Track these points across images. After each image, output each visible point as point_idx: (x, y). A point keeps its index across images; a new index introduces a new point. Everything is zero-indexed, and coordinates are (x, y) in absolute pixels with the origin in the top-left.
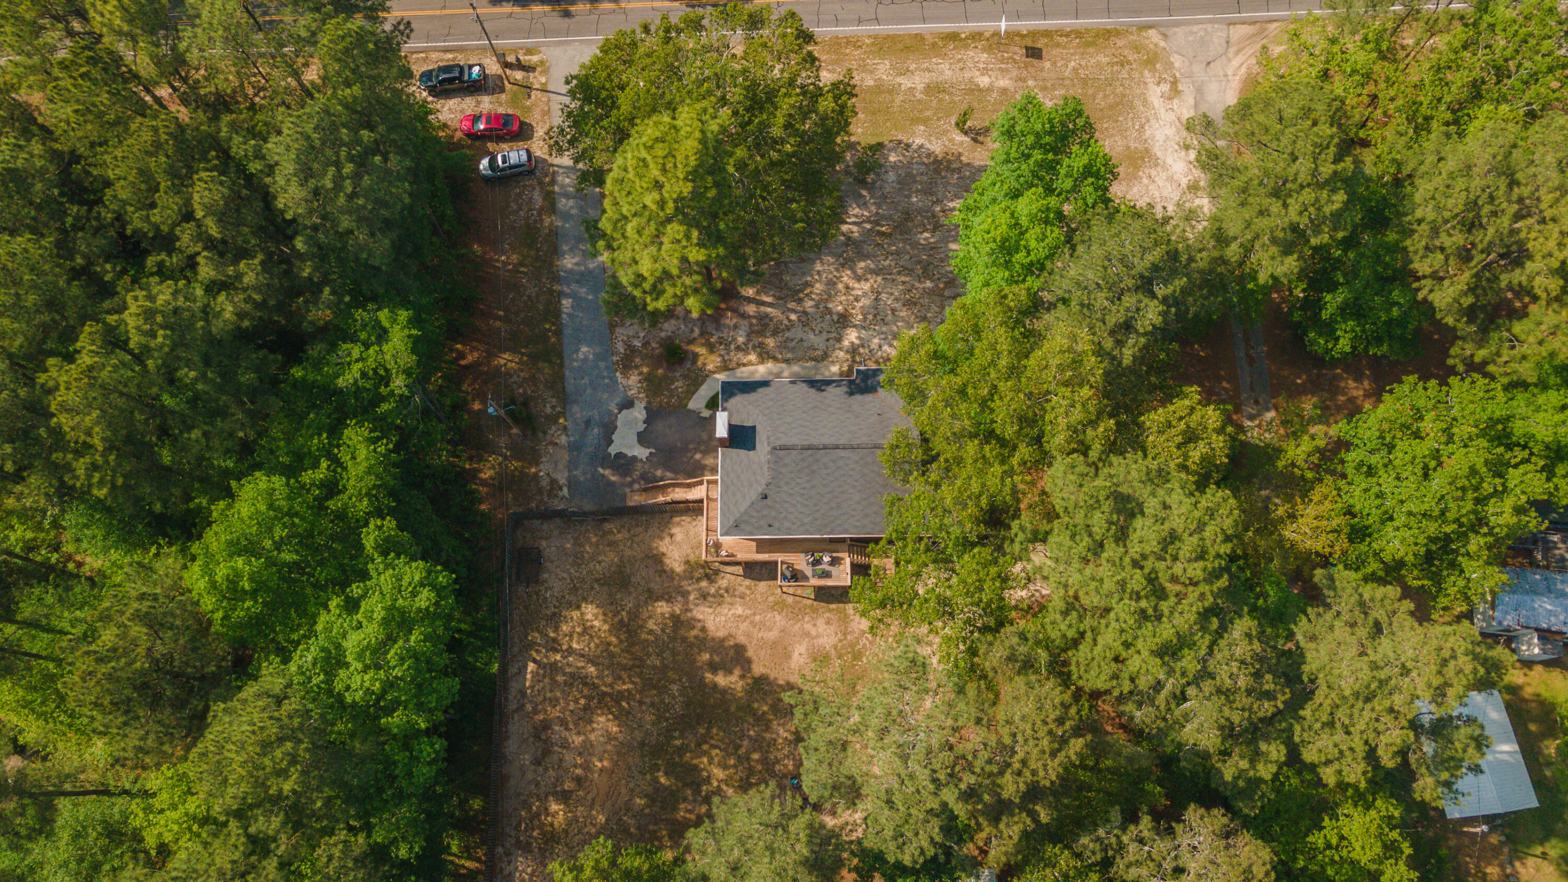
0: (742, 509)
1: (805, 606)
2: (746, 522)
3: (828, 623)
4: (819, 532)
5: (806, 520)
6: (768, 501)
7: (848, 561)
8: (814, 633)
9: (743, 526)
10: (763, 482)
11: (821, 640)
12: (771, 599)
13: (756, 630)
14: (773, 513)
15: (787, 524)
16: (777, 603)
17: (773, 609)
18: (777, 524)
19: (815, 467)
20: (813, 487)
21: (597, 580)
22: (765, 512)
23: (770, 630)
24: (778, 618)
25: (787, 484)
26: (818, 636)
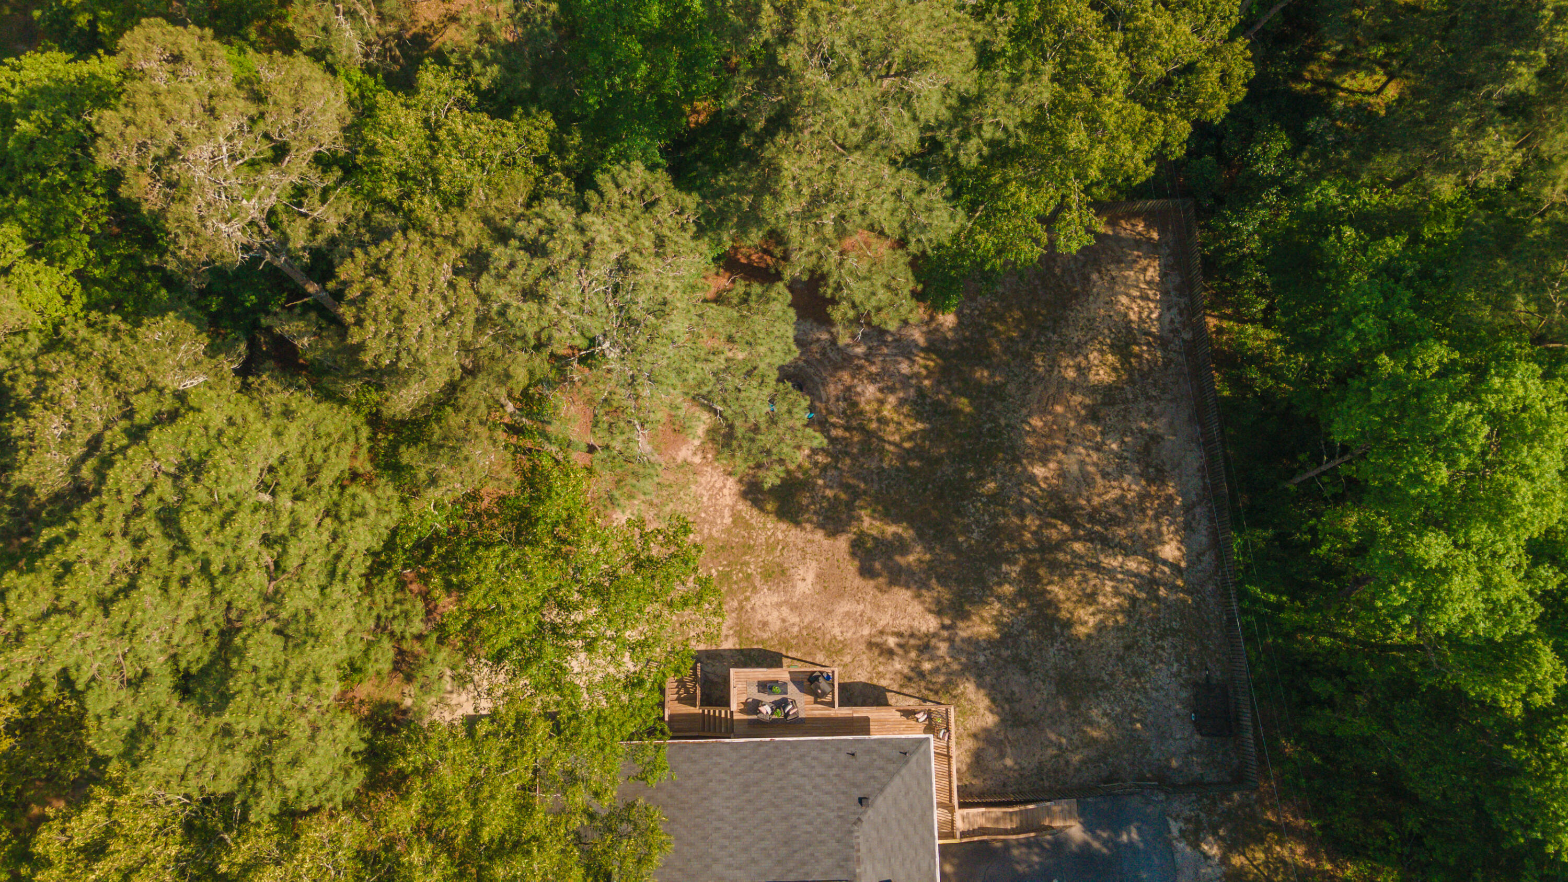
0: (897, 780)
1: (797, 645)
2: (890, 760)
3: (765, 624)
4: (777, 746)
5: (796, 764)
6: (858, 794)
7: (734, 707)
8: (785, 611)
9: (896, 754)
10: (865, 826)
11: (775, 599)
12: (847, 659)
13: (868, 613)
14: (848, 774)
15: (827, 757)
16: (839, 652)
17: (844, 644)
18: (843, 757)
19: (783, 851)
20: (785, 818)
21: (1107, 687)
22: (861, 777)
23: (847, 614)
24: (837, 631)
25: (827, 823)
26: (779, 605)
